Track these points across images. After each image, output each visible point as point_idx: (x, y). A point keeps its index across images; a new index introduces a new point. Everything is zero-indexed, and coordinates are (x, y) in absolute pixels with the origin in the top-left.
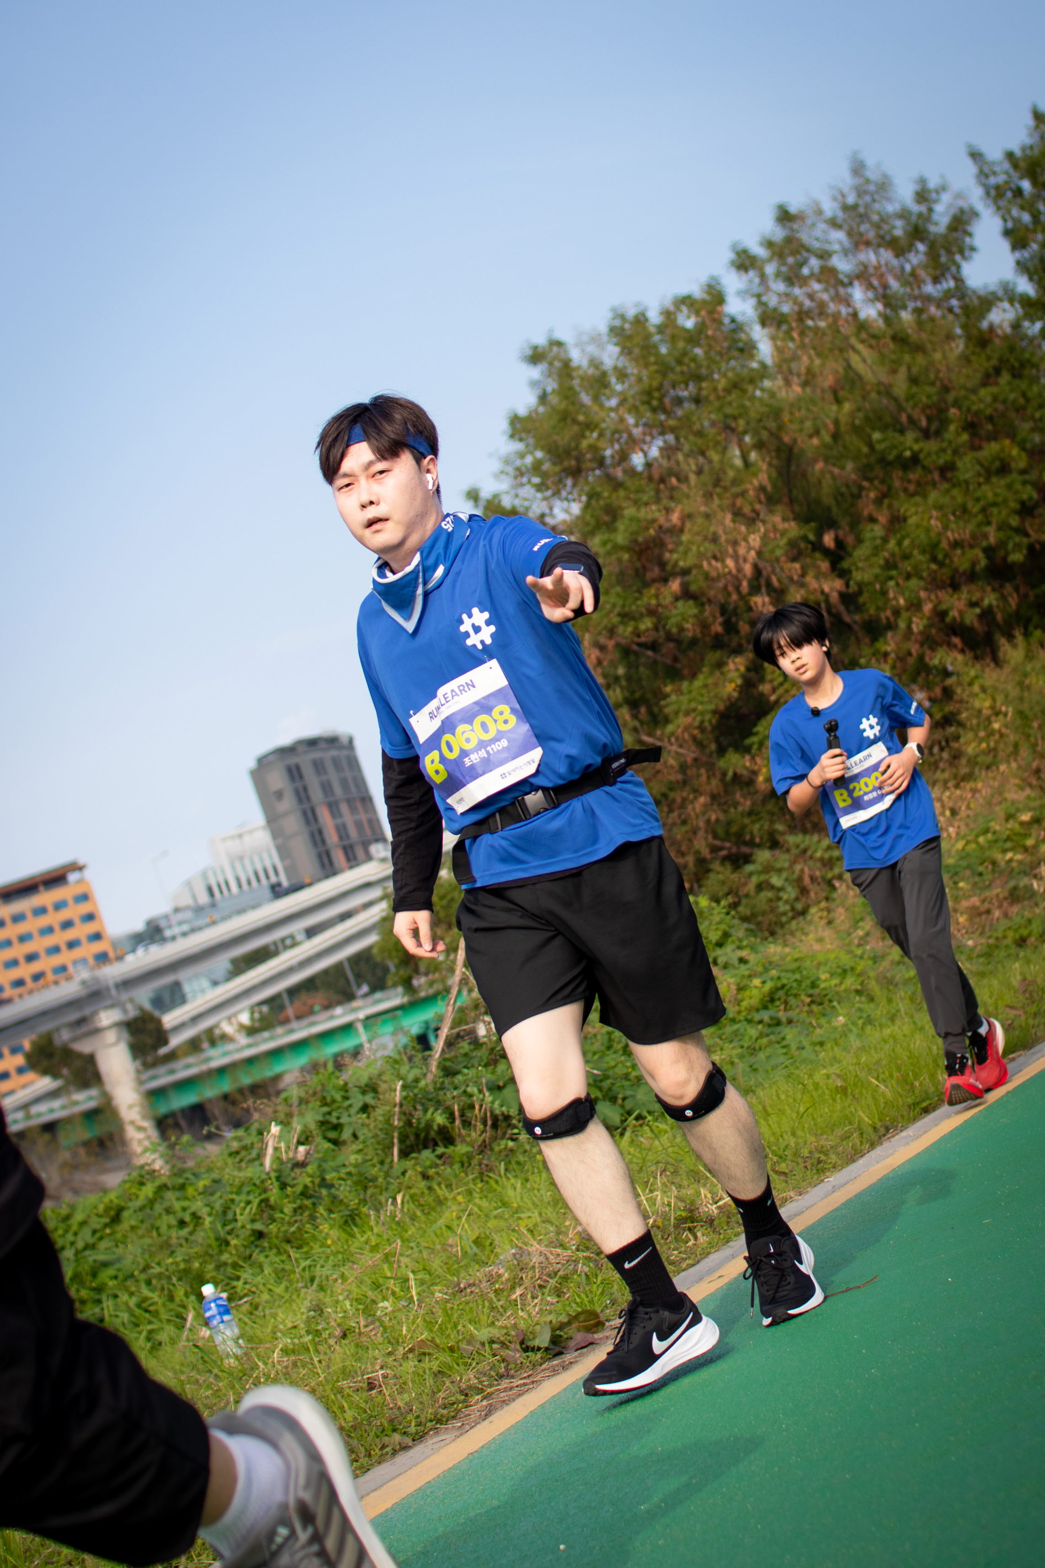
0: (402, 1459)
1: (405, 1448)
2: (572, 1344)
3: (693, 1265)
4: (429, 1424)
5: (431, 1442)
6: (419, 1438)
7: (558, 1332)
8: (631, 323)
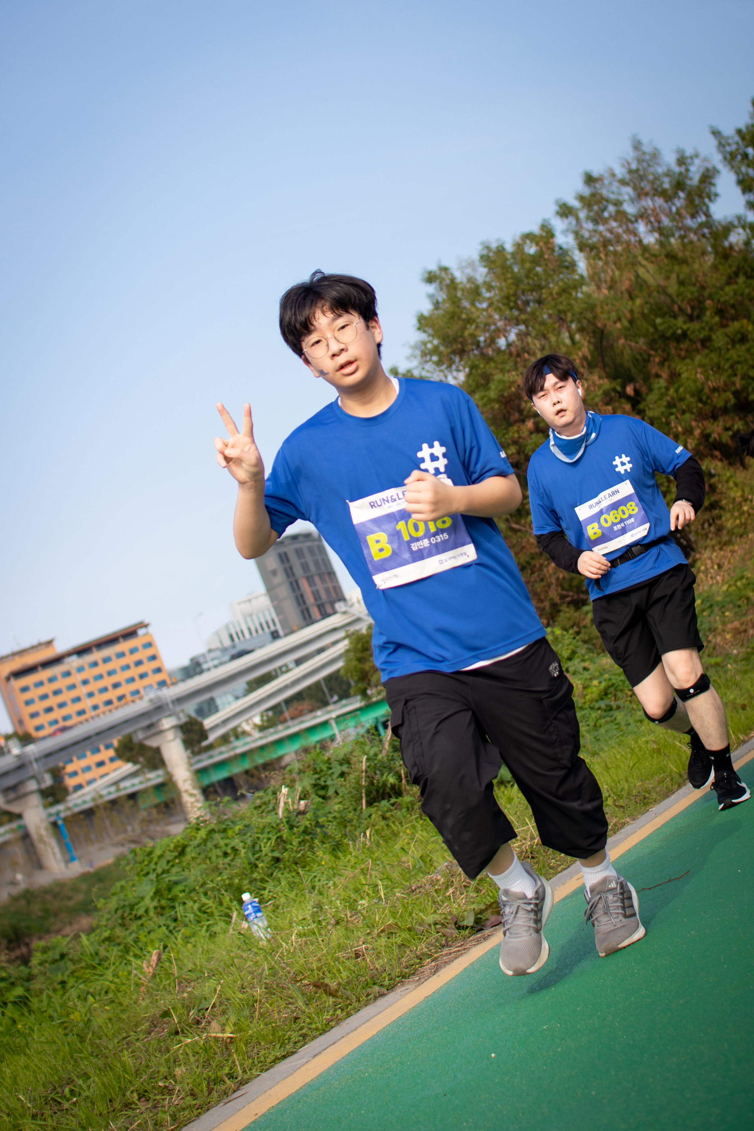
0: (381, 1002)
1: (382, 995)
2: (488, 923)
3: (566, 869)
4: (397, 979)
5: (399, 990)
6: (391, 988)
7: (479, 916)
8: (494, 253)
